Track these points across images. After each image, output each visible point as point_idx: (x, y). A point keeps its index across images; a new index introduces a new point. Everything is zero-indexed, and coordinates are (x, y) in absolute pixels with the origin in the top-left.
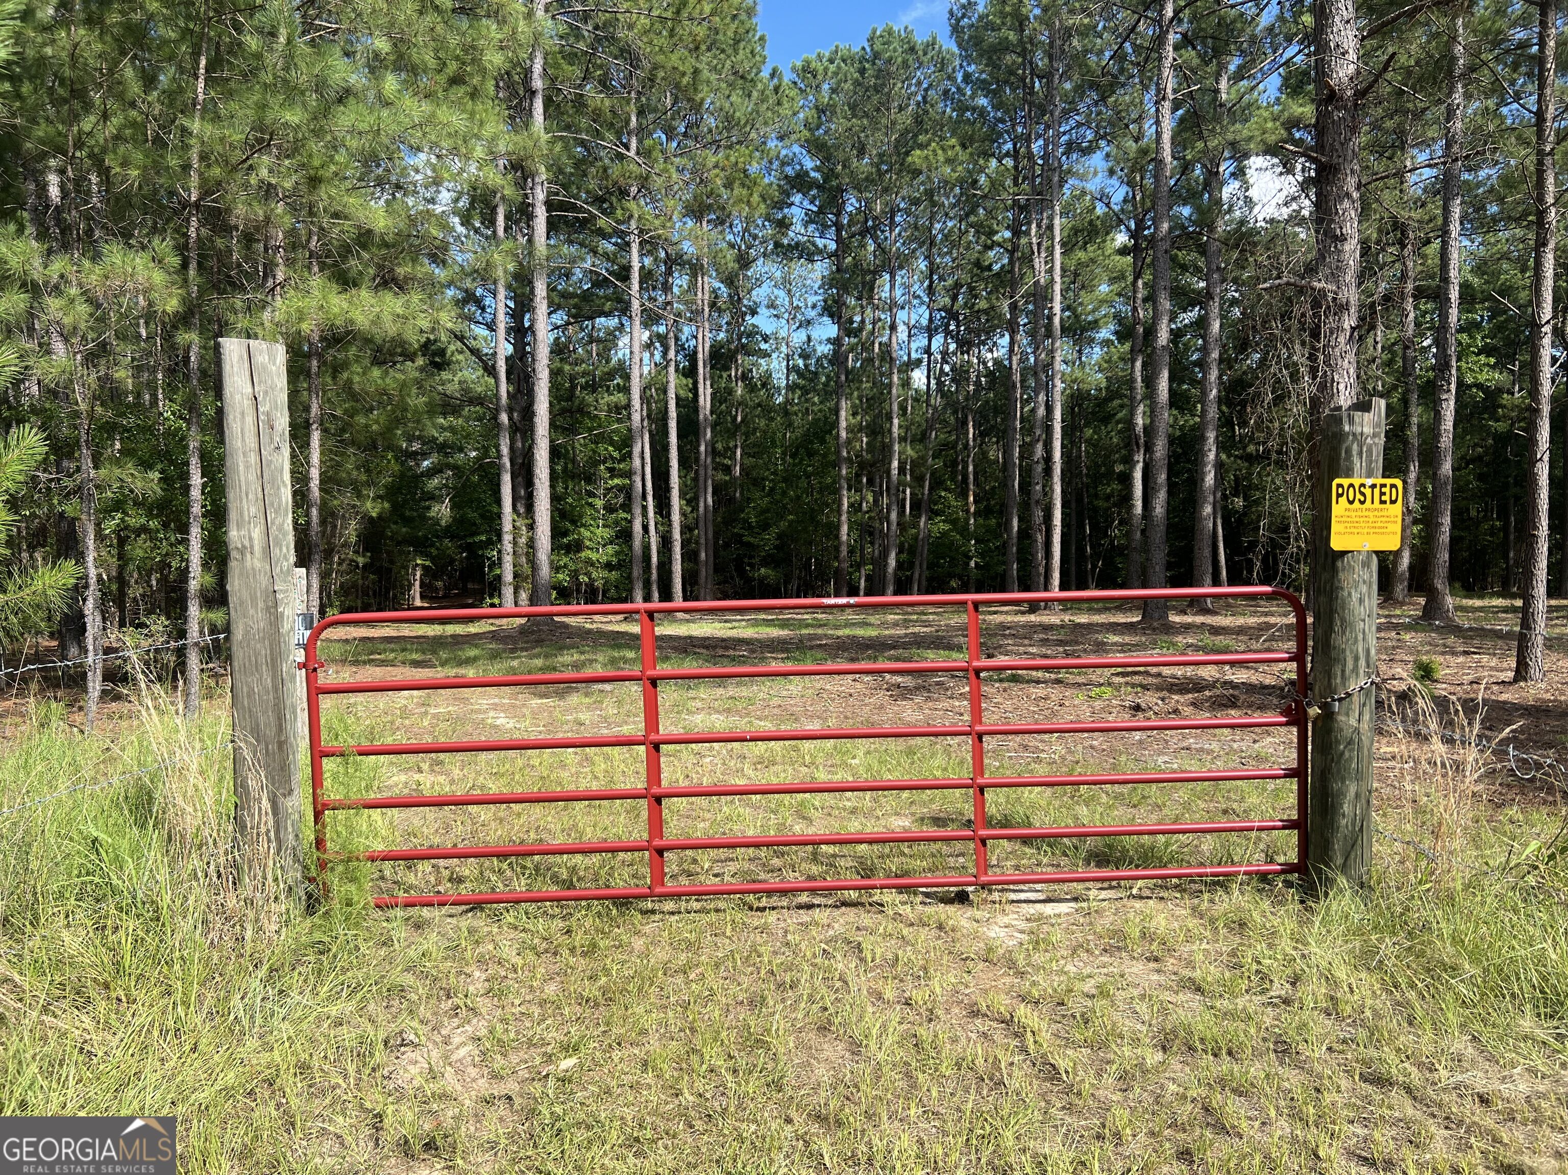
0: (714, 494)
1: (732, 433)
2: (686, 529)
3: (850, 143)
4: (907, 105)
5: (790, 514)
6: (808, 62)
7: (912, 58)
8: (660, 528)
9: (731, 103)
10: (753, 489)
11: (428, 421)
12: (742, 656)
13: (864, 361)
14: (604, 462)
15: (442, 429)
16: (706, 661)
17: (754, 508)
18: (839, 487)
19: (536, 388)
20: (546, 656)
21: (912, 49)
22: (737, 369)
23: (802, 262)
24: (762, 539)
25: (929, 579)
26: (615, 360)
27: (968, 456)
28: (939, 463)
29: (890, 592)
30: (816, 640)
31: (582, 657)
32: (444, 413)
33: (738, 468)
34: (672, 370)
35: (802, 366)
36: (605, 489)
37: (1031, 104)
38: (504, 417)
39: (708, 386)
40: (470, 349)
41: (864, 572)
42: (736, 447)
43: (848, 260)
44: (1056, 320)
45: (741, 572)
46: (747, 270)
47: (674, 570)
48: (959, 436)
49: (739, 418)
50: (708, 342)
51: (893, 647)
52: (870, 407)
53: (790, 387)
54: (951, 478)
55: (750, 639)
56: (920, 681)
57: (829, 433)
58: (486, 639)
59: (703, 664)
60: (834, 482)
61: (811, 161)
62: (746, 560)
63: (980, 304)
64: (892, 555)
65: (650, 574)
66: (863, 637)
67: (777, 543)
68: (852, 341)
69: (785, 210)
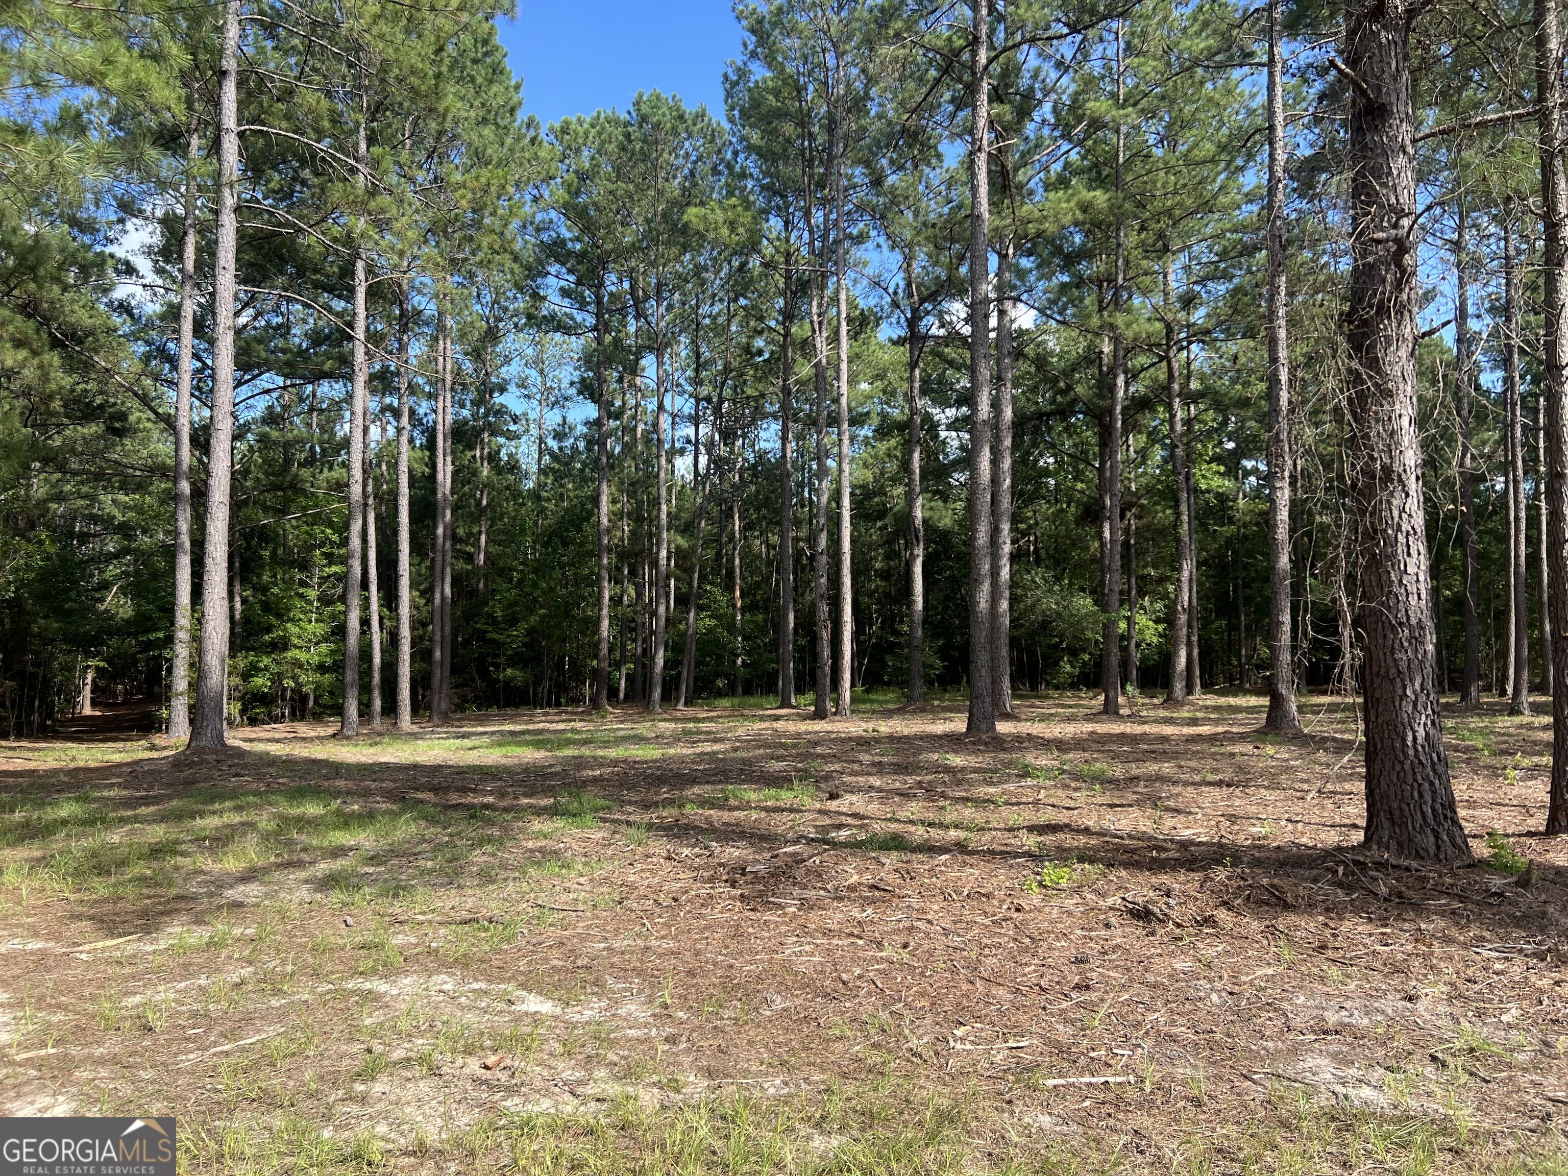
0: (453, 585)
1: (476, 518)
2: (418, 624)
3: (614, 207)
4: (674, 177)
5: (542, 607)
6: (567, 123)
7: (681, 128)
8: (387, 623)
9: (481, 136)
10: (498, 579)
11: (106, 499)
12: (486, 806)
13: (625, 445)
14: (320, 547)
15: (126, 508)
16: (432, 821)
17: (500, 601)
18: (599, 578)
19: (213, 442)
20: (179, 816)
21: (681, 117)
22: (482, 449)
23: (558, 337)
24: (509, 636)
25: (696, 679)
26: (340, 434)
27: (734, 549)
28: (710, 553)
29: (657, 694)
30: (585, 768)
31: (236, 818)
32: (124, 488)
33: (482, 556)
34: (404, 439)
35: (556, 449)
36: (320, 578)
37: (811, 176)
38: (185, 487)
39: (449, 462)
40: (156, 413)
41: (624, 672)
42: (480, 533)
43: (608, 339)
44: (844, 401)
45: (484, 673)
46: (496, 345)
47: (401, 673)
48: (722, 529)
49: (484, 502)
50: (449, 419)
51: (693, 780)
52: (635, 492)
53: (542, 471)
54: (716, 572)
55: (497, 767)
56: (768, 855)
57: (588, 520)
58: (119, 776)
59: (427, 828)
60: (592, 573)
61: (569, 229)
62: (490, 660)
63: (749, 391)
64: (661, 652)
65: (371, 677)
66: (646, 762)
67: (527, 639)
68: (613, 424)
69: (539, 281)
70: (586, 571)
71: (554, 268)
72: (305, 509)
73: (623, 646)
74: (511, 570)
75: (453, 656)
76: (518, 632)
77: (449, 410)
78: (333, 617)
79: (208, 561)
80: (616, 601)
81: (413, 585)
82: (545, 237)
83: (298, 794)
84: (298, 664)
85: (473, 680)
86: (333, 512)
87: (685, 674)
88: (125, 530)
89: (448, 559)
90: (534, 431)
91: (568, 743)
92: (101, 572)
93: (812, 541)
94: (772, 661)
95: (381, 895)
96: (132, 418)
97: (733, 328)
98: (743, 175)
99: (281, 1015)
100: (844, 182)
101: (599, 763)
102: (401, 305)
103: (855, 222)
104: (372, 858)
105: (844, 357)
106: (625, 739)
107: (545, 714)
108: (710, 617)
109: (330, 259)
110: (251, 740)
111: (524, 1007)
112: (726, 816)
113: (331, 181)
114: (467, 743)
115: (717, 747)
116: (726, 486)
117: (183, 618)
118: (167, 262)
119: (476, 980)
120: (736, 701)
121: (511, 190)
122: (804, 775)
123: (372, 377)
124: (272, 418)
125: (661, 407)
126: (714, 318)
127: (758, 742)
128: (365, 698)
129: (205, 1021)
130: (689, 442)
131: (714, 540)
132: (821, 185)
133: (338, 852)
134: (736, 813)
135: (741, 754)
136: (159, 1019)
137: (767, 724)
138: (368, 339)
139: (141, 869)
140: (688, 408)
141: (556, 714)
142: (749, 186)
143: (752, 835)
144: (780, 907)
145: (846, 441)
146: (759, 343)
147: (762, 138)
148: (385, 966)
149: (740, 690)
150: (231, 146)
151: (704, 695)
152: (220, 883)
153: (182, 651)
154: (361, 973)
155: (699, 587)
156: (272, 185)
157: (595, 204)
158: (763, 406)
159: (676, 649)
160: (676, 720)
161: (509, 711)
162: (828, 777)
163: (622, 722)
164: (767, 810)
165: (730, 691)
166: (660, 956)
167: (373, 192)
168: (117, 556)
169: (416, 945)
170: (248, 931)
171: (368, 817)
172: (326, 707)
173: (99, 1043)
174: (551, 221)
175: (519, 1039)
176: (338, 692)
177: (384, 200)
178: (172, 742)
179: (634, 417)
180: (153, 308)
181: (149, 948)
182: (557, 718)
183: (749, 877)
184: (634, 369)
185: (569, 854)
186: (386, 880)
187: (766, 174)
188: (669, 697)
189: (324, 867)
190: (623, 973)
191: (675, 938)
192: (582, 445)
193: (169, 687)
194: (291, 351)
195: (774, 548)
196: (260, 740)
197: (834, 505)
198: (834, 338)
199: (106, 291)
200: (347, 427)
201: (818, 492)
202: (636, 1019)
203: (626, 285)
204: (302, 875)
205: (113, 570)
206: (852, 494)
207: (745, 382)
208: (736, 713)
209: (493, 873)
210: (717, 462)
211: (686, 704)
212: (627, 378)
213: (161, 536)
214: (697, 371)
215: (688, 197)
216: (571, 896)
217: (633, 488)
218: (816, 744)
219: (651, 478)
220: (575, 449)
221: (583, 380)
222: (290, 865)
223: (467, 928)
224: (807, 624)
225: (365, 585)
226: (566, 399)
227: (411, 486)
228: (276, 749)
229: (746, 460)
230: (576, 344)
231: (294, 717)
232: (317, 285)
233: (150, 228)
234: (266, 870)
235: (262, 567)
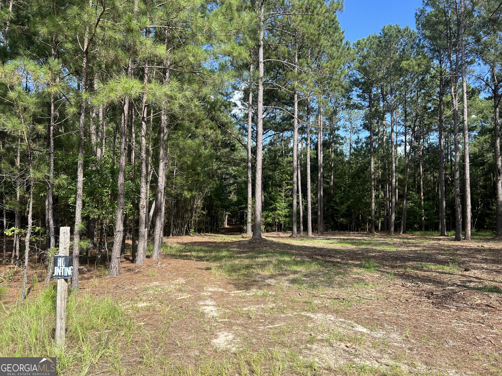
0: (323, 192)
1: (330, 171)
2: (313, 204)
3: (375, 66)
4: (397, 52)
5: (352, 199)
6: (359, 41)
7: (399, 35)
8: (304, 203)
9: (331, 50)
10: (337, 190)
11: (230, 168)
12: (338, 262)
13: (379, 144)
14: (285, 180)
15: (235, 171)
16: (322, 265)
17: (338, 197)
18: (371, 189)
19: (258, 151)
20: (252, 257)
21: (399, 31)
22: (332, 149)
23: (356, 110)
24: (341, 208)
25: (407, 224)
26: (290, 147)
27: (420, 178)
28: (411, 180)
29: (392, 229)
30: (369, 252)
31: (267, 259)
32: (235, 166)
33: (332, 182)
34: (309, 147)
35: (355, 147)
36: (285, 190)
37: (450, 43)
38: (250, 164)
39: (322, 154)
40: (242, 144)
41: (380, 221)
42: (331, 175)
43: (373, 109)
44: (466, 123)
45: (333, 220)
46: (336, 115)
47: (308, 219)
48: (416, 171)
49: (333, 165)
50: (322, 140)
51: (409, 260)
52: (383, 160)
53: (351, 155)
54: (413, 186)
55: (340, 250)
56: (442, 289)
57: (367, 170)
58: (236, 245)
59: (320, 267)
60: (368, 187)
61: (360, 75)
62: (335, 215)
63: (426, 122)
64: (394, 215)
65: (300, 220)
66: (391, 252)
67: (347, 209)
68: (375, 137)
69: (350, 93)
70: (366, 187)
71: (355, 89)
72: (280, 169)
73: (380, 212)
74: (341, 187)
75: (324, 214)
76: (344, 207)
77: (322, 137)
78: (289, 201)
79: (257, 185)
80: (377, 197)
81: (312, 192)
82: (352, 79)
83: (282, 254)
84: (279, 215)
85: (330, 221)
86: (288, 170)
87: (402, 222)
88: (235, 177)
89: (322, 184)
90: (348, 141)
91: (363, 244)
92: (229, 188)
93: (452, 175)
94: (436, 219)
95: (309, 287)
96: (236, 146)
97: (419, 101)
98: (423, 47)
99: (284, 319)
100: (464, 43)
101: (374, 251)
102: (307, 106)
103: (469, 57)
104: (305, 275)
105: (466, 107)
106: (382, 244)
107: (354, 234)
108: (411, 202)
109: (287, 95)
110: (268, 237)
111: (357, 329)
112: (423, 273)
113: (288, 72)
114: (329, 241)
115: (417, 249)
116: (417, 156)
117: (250, 201)
118: (244, 102)
119: (341, 318)
120: (422, 233)
121: (342, 65)
122: (453, 261)
123: (299, 129)
124: (271, 144)
125: (392, 131)
126: (411, 98)
127: (433, 248)
128: (298, 225)
129: (264, 318)
130: (402, 141)
131: (413, 176)
132: (455, 45)
133: (295, 272)
134: (427, 273)
135: (426, 252)
136: (253, 315)
137: (436, 242)
138: (298, 117)
139: (243, 271)
140: (402, 130)
141: (357, 234)
142: (426, 50)
143: (434, 281)
144: (448, 308)
145: (467, 138)
146: (429, 105)
147: (431, 33)
148: (312, 309)
149: (424, 228)
150: (261, 66)
151: (410, 230)
152: (264, 278)
153: (250, 210)
154: (306, 310)
155: (407, 192)
156: (271, 76)
157: (369, 66)
158: (431, 127)
159: (399, 214)
160: (400, 238)
161: (342, 232)
162: (463, 263)
163: (380, 238)
164: (439, 272)
165: (420, 229)
166: (403, 319)
167: (300, 73)
168: (233, 184)
169: (321, 304)
170: (273, 293)
171: (302, 263)
172: (287, 228)
173: (238, 320)
174: (354, 73)
175: (357, 340)
176: (291, 223)
177: (303, 75)
178: (248, 236)
179: (383, 135)
180: (241, 115)
181: (248, 295)
182: (358, 235)
183: (435, 296)
184: (383, 119)
185: (367, 281)
186: (310, 283)
187: (432, 45)
188: (397, 230)
189: (292, 276)
190: (390, 323)
191: (408, 314)
192: (364, 145)
193: (246, 221)
194: (276, 124)
195: (436, 178)
196: (270, 237)
197: (461, 161)
198: (461, 100)
199: (230, 112)
200: (292, 145)
201: (455, 157)
202: (396, 339)
203: (380, 91)
204: (286, 278)
205: (232, 188)
206: (470, 157)
207: (424, 119)
208: (423, 237)
209: (343, 284)
210: (413, 148)
211: (403, 233)
212: (380, 122)
213: (243, 178)
214: (406, 117)
215: (402, 58)
216: (369, 294)
217: (382, 159)
218: (457, 250)
219: (389, 155)
220: (362, 146)
221: (365, 124)
222: (282, 275)
223: (336, 301)
224: (451, 205)
225: (298, 192)
226: (359, 130)
227: (311, 161)
228: (275, 240)
229: (425, 147)
230: (362, 112)
231: (278, 231)
232: (283, 103)
233: (241, 93)
234: (276, 276)
235: (269, 187)
